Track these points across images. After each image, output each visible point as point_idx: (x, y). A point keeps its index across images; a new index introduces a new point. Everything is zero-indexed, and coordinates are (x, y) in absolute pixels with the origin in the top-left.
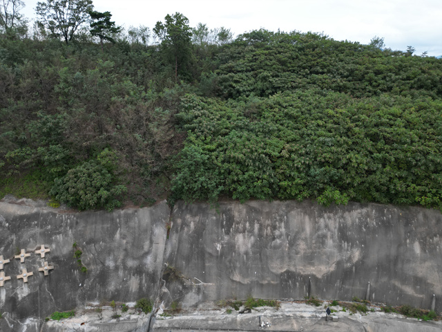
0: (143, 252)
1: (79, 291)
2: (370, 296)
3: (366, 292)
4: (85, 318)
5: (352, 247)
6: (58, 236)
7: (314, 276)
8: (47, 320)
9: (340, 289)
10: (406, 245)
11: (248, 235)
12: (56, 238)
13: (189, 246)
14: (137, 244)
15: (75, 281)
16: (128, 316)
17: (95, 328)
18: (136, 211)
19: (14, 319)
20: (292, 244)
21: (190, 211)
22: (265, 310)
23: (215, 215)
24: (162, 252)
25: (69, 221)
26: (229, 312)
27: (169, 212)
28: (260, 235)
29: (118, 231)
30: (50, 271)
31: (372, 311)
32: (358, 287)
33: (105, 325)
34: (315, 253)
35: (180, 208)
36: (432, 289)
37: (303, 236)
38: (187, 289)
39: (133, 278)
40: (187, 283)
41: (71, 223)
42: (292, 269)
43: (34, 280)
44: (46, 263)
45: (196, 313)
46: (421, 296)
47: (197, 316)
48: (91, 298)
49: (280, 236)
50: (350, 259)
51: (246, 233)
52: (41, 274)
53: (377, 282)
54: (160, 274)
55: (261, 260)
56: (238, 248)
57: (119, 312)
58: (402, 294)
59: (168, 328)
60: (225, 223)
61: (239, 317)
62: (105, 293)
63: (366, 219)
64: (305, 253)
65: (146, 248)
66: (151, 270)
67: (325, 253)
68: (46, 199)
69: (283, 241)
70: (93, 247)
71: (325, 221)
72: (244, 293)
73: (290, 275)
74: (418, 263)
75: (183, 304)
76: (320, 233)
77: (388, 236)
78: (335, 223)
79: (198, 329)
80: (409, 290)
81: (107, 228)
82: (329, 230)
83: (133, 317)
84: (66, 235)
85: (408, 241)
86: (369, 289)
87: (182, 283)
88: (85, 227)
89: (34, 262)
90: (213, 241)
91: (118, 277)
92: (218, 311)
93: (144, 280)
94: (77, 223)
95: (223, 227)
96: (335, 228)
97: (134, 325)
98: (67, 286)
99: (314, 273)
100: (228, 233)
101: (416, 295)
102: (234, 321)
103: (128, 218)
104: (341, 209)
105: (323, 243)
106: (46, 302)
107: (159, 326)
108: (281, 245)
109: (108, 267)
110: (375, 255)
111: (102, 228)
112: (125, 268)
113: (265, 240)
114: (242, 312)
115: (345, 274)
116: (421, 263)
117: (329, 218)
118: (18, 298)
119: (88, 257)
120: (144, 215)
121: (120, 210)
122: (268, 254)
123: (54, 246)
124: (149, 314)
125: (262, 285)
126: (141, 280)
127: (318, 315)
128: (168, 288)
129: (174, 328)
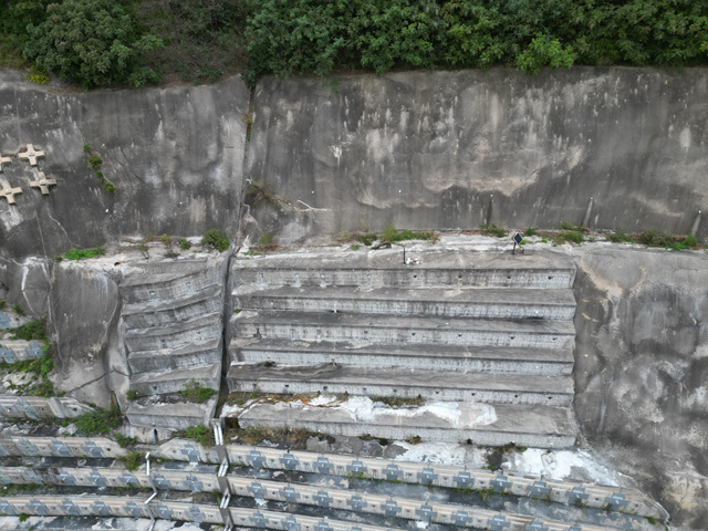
0: (207, 162)
1: (107, 221)
2: (591, 219)
3: (585, 214)
4: (122, 257)
5: (570, 144)
6: (54, 132)
7: (499, 194)
8: (60, 260)
9: (541, 212)
10: (667, 134)
11: (388, 132)
12: (53, 135)
13: (286, 151)
14: (195, 147)
15: (96, 205)
16: (191, 254)
17: (139, 270)
18: (187, 92)
19: (6, 258)
20: (466, 143)
21: (286, 93)
22: (414, 244)
23: (330, 98)
24: (241, 161)
25: (69, 106)
26: (356, 248)
27: (248, 96)
28: (410, 132)
29: (160, 127)
30: (50, 187)
31: (591, 241)
33: (154, 265)
34: (505, 156)
35: (266, 88)
36: (698, 203)
37: (485, 130)
38: (286, 217)
39: (194, 202)
40: (287, 209)
41: (73, 109)
42: (463, 184)
43: (27, 202)
44: (41, 174)
45: (302, 249)
46: (678, 215)
47: (304, 254)
48: (129, 230)
49: (445, 132)
50: (564, 163)
51: (386, 128)
52: (35, 192)
53: (605, 196)
54: (239, 196)
55: (410, 171)
56: (372, 153)
57: (176, 250)
58: (645, 214)
59: (258, 269)
60: (347, 111)
61: (371, 254)
62: (150, 224)
63: (603, 94)
64: (486, 158)
65: (212, 154)
66: (223, 189)
67: (522, 157)
68: (21, 68)
69: (451, 139)
70: (120, 153)
71: (527, 103)
72: (379, 222)
73: (458, 193)
74: (684, 162)
75: (281, 239)
76: (516, 123)
77: (637, 121)
78: (545, 106)
79: (305, 270)
80: (659, 207)
81: (140, 120)
82: (533, 117)
83: (199, 255)
84: (69, 131)
85: (671, 128)
86: (589, 209)
87: (277, 208)
88: (100, 117)
89: (20, 172)
90: (328, 143)
91: (170, 200)
92: (338, 248)
93: (213, 205)
94: (84, 110)
95: (344, 118)
96: (544, 113)
97: (201, 266)
98: (85, 212)
99: (500, 189)
100: (353, 128)
101: (669, 214)
102: (362, 259)
103: (175, 103)
104: (558, 80)
105: (520, 140)
106: (54, 234)
107: (242, 267)
108: (445, 147)
109: (151, 185)
110: (609, 154)
111: (131, 119)
112: (179, 186)
113: (417, 138)
114: (376, 248)
115: (552, 187)
116: (687, 163)
117: (535, 96)
118: (5, 227)
119: (113, 168)
120: (202, 99)
121: (159, 89)
122: (422, 161)
123: (50, 148)
124: (225, 253)
125: (410, 210)
126: (208, 205)
127: (500, 248)
128: (255, 216)
129: (266, 269)
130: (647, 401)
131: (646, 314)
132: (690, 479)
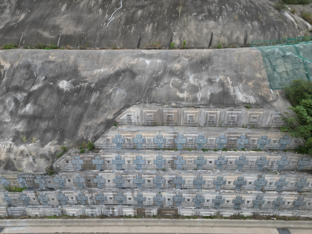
2: (22, 42)
3: (20, 40)
5: (22, 13)
10: (58, 7)
32: (15, 37)
36: (60, 31)
46: (53, 37)
50: (17, 20)
53: (28, 32)
58: (41, 38)
76: (2, 5)
77: (49, 3)
80: (46, 34)
82: (10, 3)
85: (60, 4)
86: (21, 38)
101: (49, 37)
105: (2, 12)
110: (35, 15)
115: (8, 30)
116: (61, 16)
130: (5, 112)
131: (18, 75)
132: (6, 144)
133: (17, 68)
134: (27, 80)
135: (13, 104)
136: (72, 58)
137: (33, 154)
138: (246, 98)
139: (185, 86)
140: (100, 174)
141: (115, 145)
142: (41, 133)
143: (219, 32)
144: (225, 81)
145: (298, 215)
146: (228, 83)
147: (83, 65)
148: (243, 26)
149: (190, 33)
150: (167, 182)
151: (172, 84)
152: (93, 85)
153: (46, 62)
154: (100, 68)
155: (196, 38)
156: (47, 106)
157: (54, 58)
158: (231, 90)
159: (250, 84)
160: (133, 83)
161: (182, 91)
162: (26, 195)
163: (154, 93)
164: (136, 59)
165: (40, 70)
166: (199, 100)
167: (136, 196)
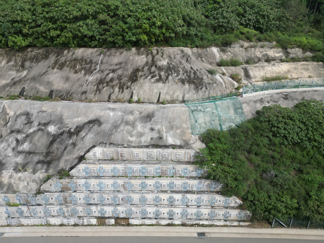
5: (24, 70)
9: (8, 91)
34: (3, 74)
36: (53, 87)
46: (47, 91)
53: (28, 86)
58: (38, 91)
63: (38, 55)
67: (9, 75)
71: (15, 58)
77: (45, 63)
78: (21, 59)
80: (42, 88)
86: (23, 90)
101: (44, 90)
110: (34, 73)
115: (14, 83)
116: (54, 75)
117: (19, 56)
130: (9, 149)
131: (19, 120)
132: (9, 172)
133: (19, 115)
134: (26, 124)
135: (15, 142)
136: (59, 109)
137: (28, 179)
138: (174, 141)
139: (134, 132)
140: (74, 194)
141: (85, 173)
142: (34, 164)
143: (165, 92)
144: (161, 129)
145: (212, 223)
146: (163, 130)
147: (67, 115)
148: (182, 87)
149: (145, 91)
150: (121, 199)
151: (126, 131)
152: (72, 130)
153: (40, 111)
154: (78, 118)
155: (149, 96)
156: (39, 144)
157: (46, 108)
158: (165, 136)
159: (178, 131)
160: (99, 130)
161: (132, 136)
162: (21, 209)
163: (113, 137)
164: (104, 111)
165: (36, 117)
166: (143, 142)
167: (99, 210)
